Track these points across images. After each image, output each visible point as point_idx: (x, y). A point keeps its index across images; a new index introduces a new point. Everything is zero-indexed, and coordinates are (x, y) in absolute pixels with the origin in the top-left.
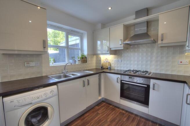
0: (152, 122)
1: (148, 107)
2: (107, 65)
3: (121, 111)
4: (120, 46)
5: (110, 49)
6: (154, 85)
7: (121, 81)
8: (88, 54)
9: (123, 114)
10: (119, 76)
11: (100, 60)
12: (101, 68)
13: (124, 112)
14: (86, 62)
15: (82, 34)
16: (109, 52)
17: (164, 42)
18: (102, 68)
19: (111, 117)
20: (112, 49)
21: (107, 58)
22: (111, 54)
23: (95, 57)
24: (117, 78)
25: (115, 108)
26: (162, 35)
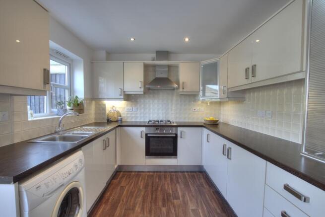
0: (181, 172)
1: (177, 158)
2: (116, 116)
3: (148, 174)
4: (139, 90)
5: (124, 92)
6: (181, 133)
7: (146, 135)
8: (86, 99)
9: (152, 176)
10: (143, 129)
11: (104, 109)
12: (106, 121)
13: (151, 174)
14: (83, 112)
15: (72, 60)
16: (122, 97)
17: (185, 90)
18: (108, 120)
19: (142, 183)
20: (127, 93)
21: (115, 106)
22: (125, 99)
23: (94, 103)
24: (141, 132)
25: (139, 173)
26: (183, 83)
